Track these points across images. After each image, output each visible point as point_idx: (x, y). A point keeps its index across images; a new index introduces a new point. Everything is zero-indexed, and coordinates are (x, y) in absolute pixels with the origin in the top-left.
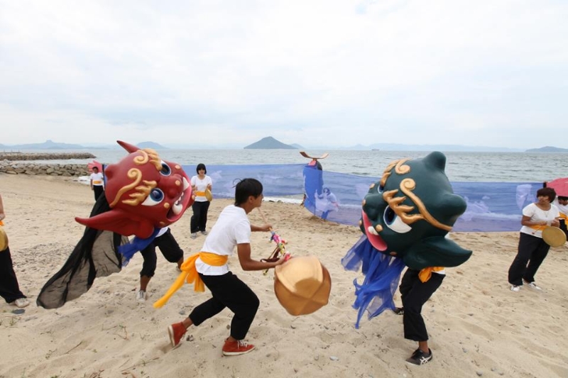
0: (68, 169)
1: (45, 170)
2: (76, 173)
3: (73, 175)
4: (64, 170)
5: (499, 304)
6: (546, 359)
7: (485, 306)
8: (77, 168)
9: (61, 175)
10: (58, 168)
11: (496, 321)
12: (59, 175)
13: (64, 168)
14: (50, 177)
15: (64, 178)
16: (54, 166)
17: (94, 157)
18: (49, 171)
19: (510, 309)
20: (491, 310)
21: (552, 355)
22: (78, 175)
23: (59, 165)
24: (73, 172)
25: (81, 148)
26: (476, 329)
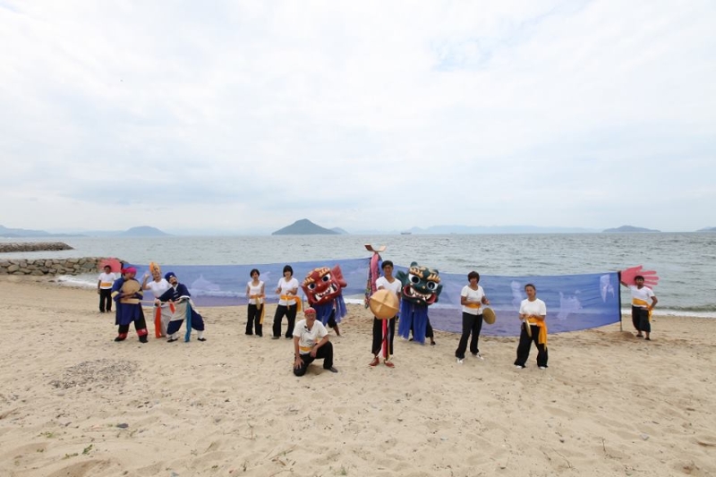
0: (39, 266)
1: (6, 267)
2: (51, 271)
3: (46, 273)
4: (35, 267)
5: (578, 392)
6: (613, 428)
7: (566, 394)
8: (53, 264)
9: (29, 274)
10: (26, 265)
11: (575, 404)
12: (26, 274)
13: (34, 264)
14: (13, 277)
15: (34, 278)
16: (20, 262)
17: (69, 248)
18: (11, 268)
19: (588, 395)
20: (571, 397)
21: (619, 425)
22: (53, 274)
23: (26, 260)
24: (46, 270)
25: (47, 235)
26: (558, 412)
